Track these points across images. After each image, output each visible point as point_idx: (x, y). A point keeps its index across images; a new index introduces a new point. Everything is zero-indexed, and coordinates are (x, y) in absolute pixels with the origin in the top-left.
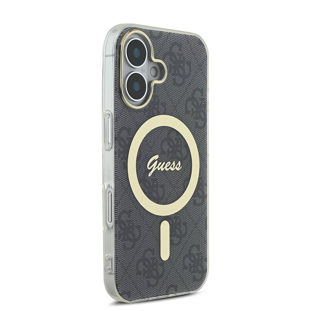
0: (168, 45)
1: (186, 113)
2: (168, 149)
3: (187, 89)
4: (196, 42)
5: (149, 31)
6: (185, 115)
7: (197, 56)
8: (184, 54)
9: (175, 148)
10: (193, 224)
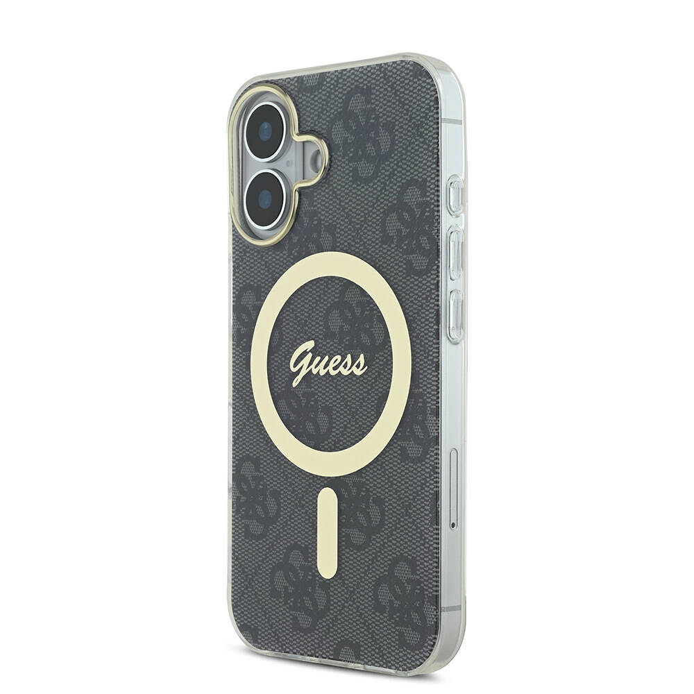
0: (340, 98)
1: (383, 242)
2: (341, 327)
3: (385, 185)
4: (407, 74)
5: (296, 79)
6: (381, 247)
7: (410, 106)
8: (377, 108)
9: (356, 325)
10: (399, 505)
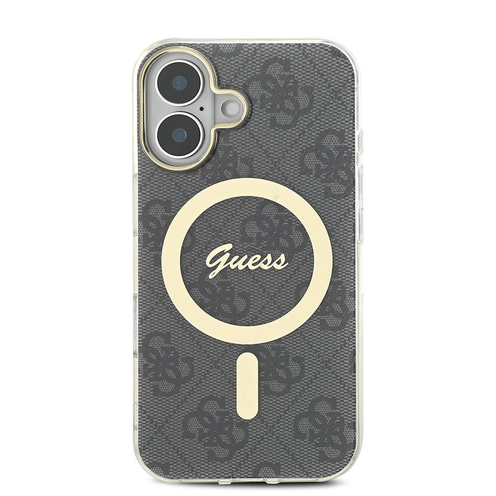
0: (258, 64)
1: (301, 173)
2: (258, 234)
3: (304, 132)
4: (326, 54)
5: (211, 46)
6: (299, 176)
7: (328, 77)
8: (296, 75)
9: (275, 232)
10: (319, 361)
